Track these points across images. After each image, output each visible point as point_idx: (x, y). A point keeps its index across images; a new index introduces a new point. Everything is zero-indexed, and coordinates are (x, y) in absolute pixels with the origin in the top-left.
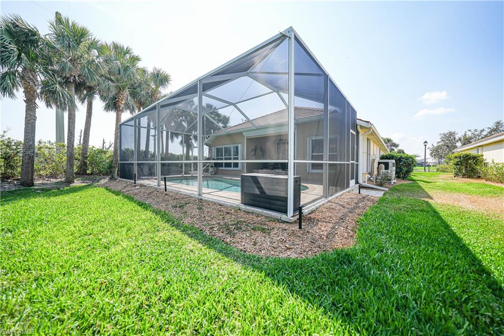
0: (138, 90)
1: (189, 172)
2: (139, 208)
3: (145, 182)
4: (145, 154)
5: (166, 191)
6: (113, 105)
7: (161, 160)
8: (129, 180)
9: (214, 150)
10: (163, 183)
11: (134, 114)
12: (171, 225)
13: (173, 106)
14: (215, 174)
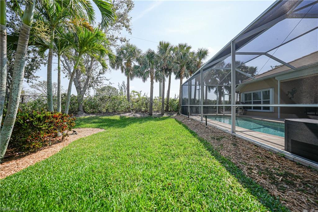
0: (190, 64)
1: (221, 112)
2: (191, 135)
3: (194, 117)
4: (194, 100)
5: (207, 125)
6: (179, 76)
7: (204, 104)
8: (186, 116)
9: (243, 95)
10: (204, 119)
11: (188, 78)
12: (211, 153)
13: (211, 69)
14: (244, 114)
